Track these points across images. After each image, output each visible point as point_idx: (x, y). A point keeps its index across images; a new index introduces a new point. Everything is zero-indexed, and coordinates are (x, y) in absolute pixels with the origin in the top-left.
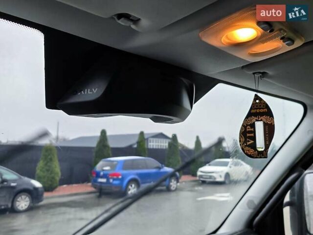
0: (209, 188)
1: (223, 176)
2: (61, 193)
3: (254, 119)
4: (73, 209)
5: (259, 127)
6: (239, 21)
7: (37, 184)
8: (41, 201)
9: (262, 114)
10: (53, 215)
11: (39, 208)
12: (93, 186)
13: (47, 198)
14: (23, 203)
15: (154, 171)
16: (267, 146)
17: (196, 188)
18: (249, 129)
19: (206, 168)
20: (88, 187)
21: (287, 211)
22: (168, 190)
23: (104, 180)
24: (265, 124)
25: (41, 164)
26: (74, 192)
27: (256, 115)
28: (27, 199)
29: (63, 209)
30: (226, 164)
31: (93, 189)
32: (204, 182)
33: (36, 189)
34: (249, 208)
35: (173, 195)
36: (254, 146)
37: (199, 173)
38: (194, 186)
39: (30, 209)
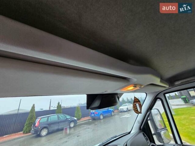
0: (123, 113)
1: (126, 109)
2: (82, 120)
3: (136, 103)
4: (86, 125)
5: (137, 105)
6: (130, 87)
7: (76, 119)
8: (77, 123)
9: (137, 102)
10: (80, 128)
11: (76, 126)
12: (90, 117)
13: (78, 122)
14: (72, 125)
15: (106, 110)
16: (141, 110)
17: (119, 114)
18: (135, 106)
19: (121, 107)
20: (89, 118)
21: (149, 122)
22: (112, 116)
23: (93, 115)
24: (139, 104)
25: (76, 112)
26: (85, 119)
27: (136, 102)
28: (73, 123)
29: (83, 125)
30: (126, 105)
31: (91, 118)
32: (121, 112)
33: (75, 120)
34: (139, 124)
35: (113, 117)
36: (137, 110)
37: (119, 109)
38: (119, 113)
39: (74, 126)
